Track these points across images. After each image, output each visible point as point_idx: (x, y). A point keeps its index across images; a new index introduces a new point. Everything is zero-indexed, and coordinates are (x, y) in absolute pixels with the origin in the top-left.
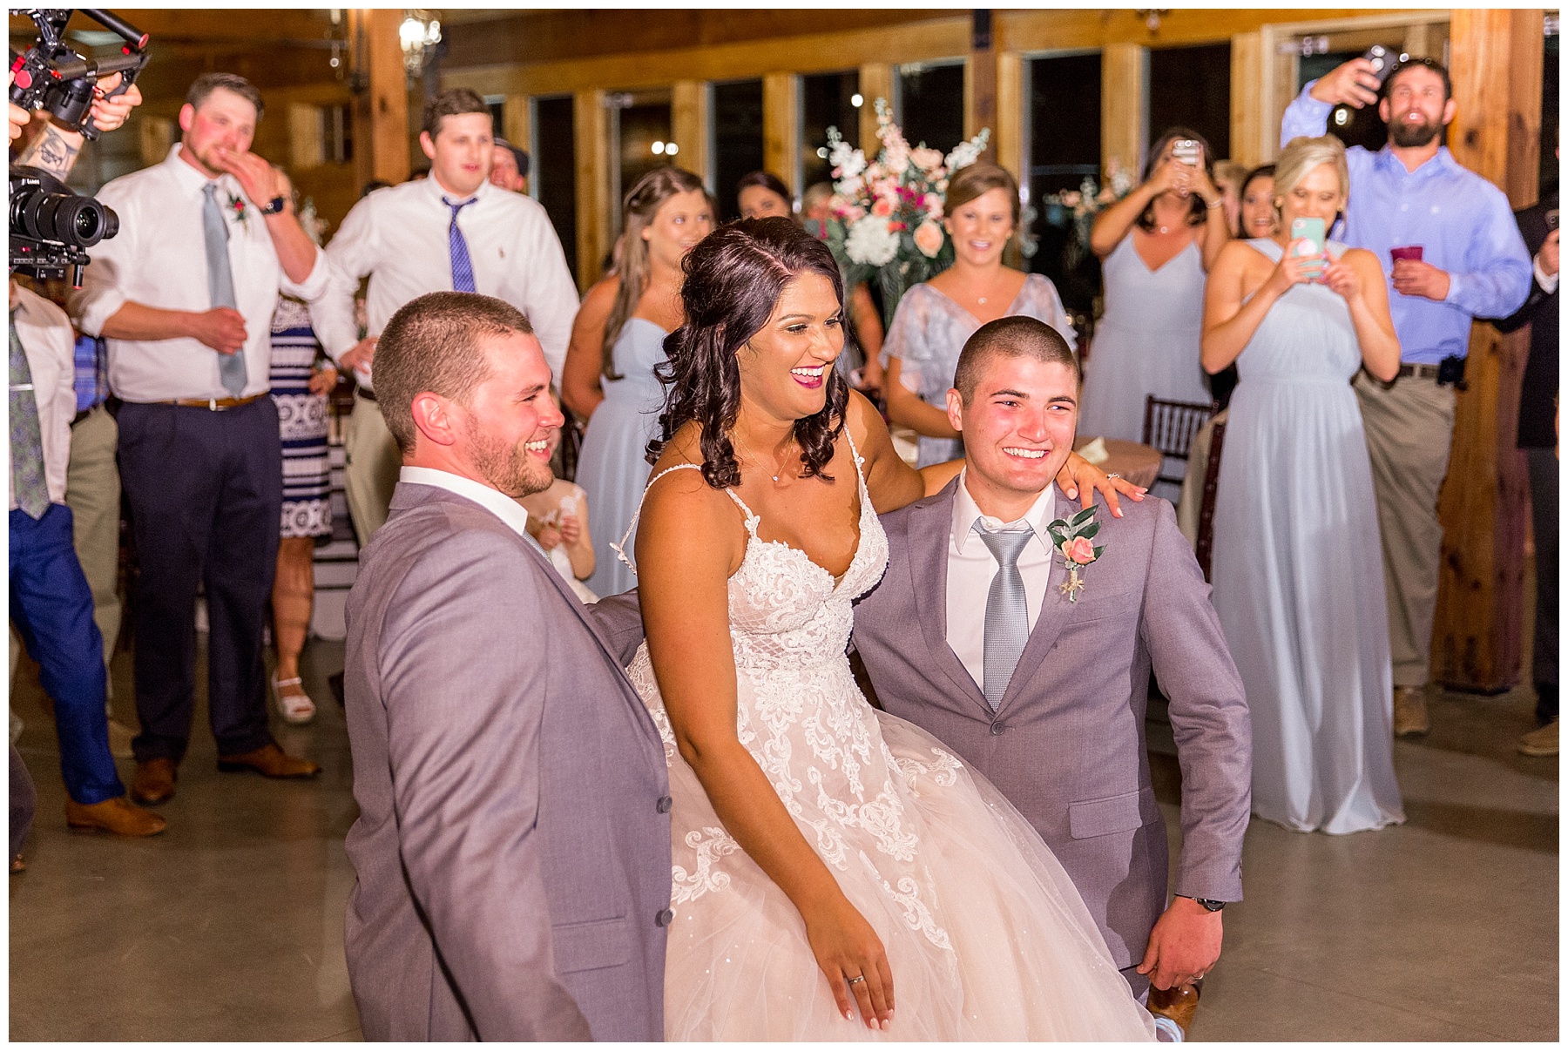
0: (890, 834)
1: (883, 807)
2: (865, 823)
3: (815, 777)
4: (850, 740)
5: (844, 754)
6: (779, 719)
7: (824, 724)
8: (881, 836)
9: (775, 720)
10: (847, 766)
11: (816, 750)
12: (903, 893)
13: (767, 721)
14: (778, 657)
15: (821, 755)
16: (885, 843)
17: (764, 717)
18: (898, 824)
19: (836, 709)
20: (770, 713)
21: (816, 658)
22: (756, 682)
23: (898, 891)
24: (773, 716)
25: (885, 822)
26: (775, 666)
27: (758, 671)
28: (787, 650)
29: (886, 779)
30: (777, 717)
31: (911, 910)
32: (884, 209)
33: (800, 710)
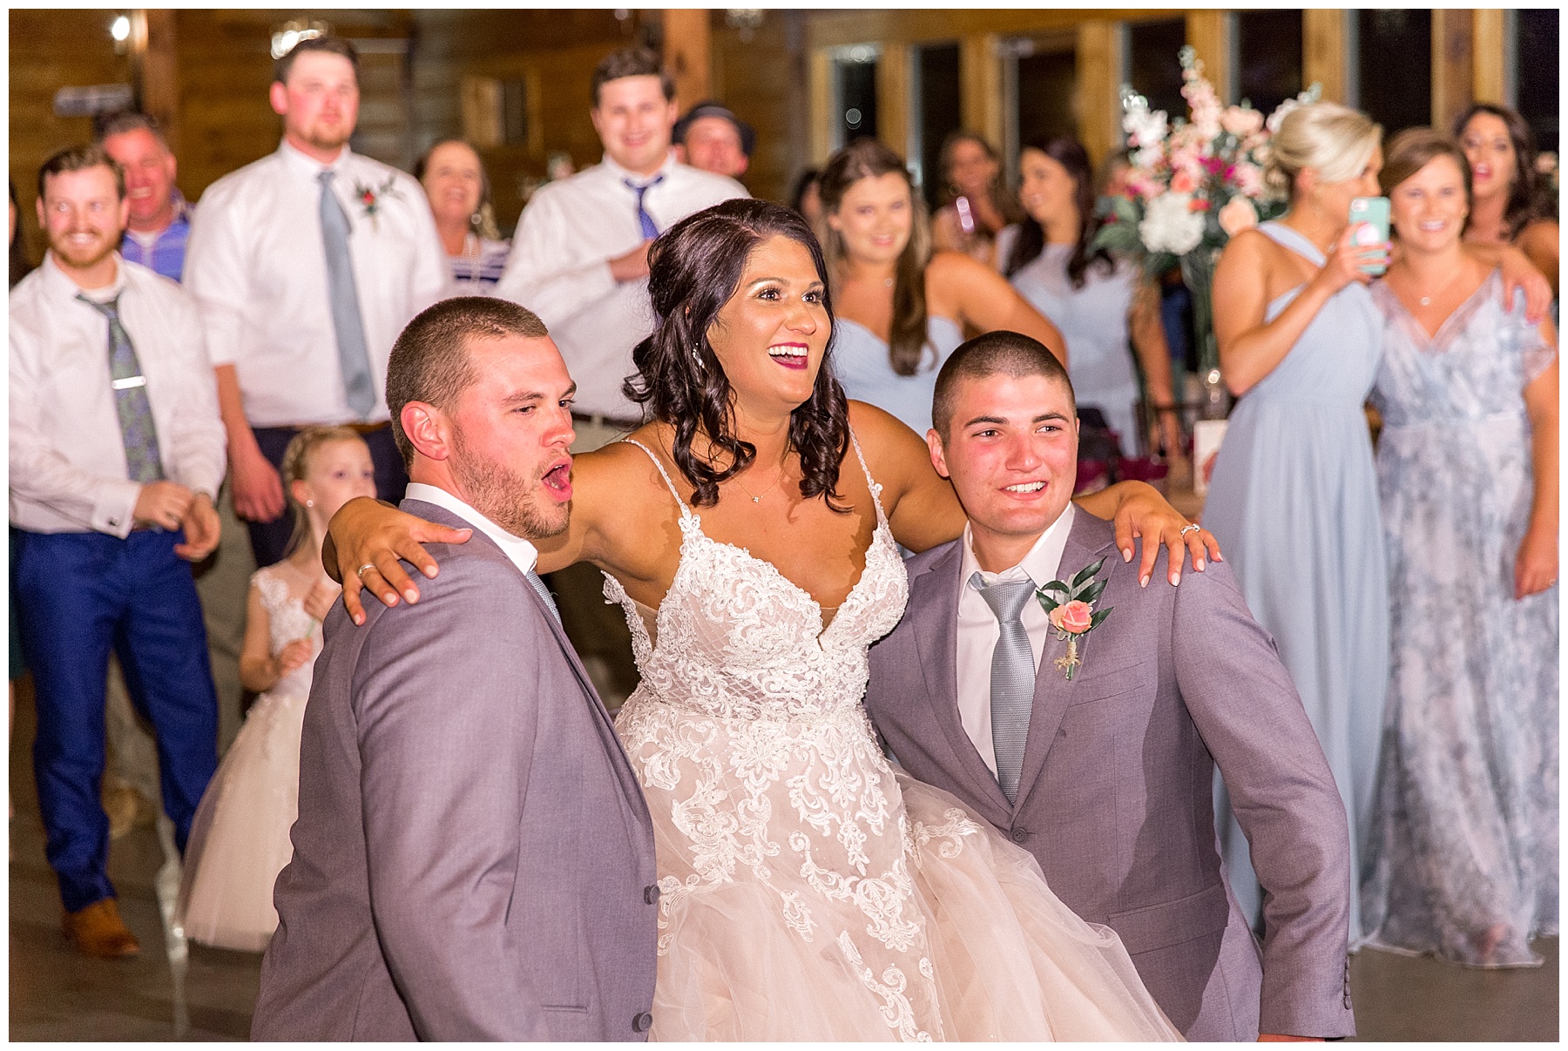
0: (886, 919)
1: (887, 887)
2: (859, 899)
3: (801, 843)
4: (856, 807)
5: (843, 821)
6: (758, 777)
7: (817, 786)
8: (876, 918)
9: (752, 778)
10: (846, 835)
11: (803, 813)
12: (888, 986)
13: (744, 779)
14: (758, 703)
15: (810, 819)
16: (878, 927)
17: (740, 773)
18: (899, 910)
19: (836, 771)
20: (747, 769)
21: (808, 708)
22: (732, 734)
23: (881, 981)
24: (751, 773)
25: (885, 903)
26: (756, 714)
27: (736, 722)
28: (769, 695)
29: (899, 856)
30: (756, 775)
31: (891, 1005)
32: (1185, 184)
33: (784, 767)
